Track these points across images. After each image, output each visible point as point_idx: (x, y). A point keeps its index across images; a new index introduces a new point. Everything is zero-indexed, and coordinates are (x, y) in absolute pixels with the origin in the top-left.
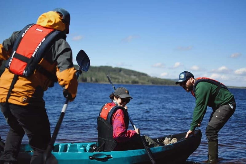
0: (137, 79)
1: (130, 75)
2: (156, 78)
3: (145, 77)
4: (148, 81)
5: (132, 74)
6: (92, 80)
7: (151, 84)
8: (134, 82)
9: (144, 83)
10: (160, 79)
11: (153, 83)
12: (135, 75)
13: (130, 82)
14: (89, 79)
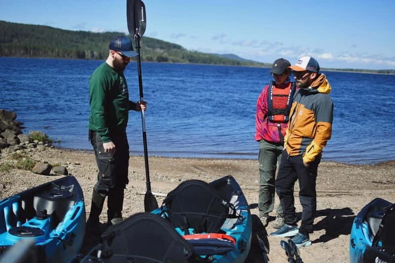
0: (165, 55)
1: (154, 48)
2: (196, 52)
3: (179, 50)
4: (183, 58)
5: (158, 45)
6: (93, 55)
7: (187, 62)
8: (162, 59)
9: (177, 61)
10: (201, 53)
11: (190, 61)
12: (161, 48)
13: (155, 58)
14: (88, 54)
